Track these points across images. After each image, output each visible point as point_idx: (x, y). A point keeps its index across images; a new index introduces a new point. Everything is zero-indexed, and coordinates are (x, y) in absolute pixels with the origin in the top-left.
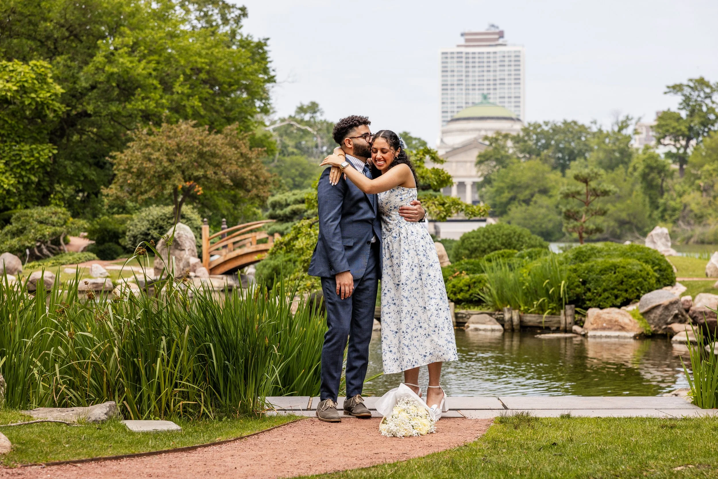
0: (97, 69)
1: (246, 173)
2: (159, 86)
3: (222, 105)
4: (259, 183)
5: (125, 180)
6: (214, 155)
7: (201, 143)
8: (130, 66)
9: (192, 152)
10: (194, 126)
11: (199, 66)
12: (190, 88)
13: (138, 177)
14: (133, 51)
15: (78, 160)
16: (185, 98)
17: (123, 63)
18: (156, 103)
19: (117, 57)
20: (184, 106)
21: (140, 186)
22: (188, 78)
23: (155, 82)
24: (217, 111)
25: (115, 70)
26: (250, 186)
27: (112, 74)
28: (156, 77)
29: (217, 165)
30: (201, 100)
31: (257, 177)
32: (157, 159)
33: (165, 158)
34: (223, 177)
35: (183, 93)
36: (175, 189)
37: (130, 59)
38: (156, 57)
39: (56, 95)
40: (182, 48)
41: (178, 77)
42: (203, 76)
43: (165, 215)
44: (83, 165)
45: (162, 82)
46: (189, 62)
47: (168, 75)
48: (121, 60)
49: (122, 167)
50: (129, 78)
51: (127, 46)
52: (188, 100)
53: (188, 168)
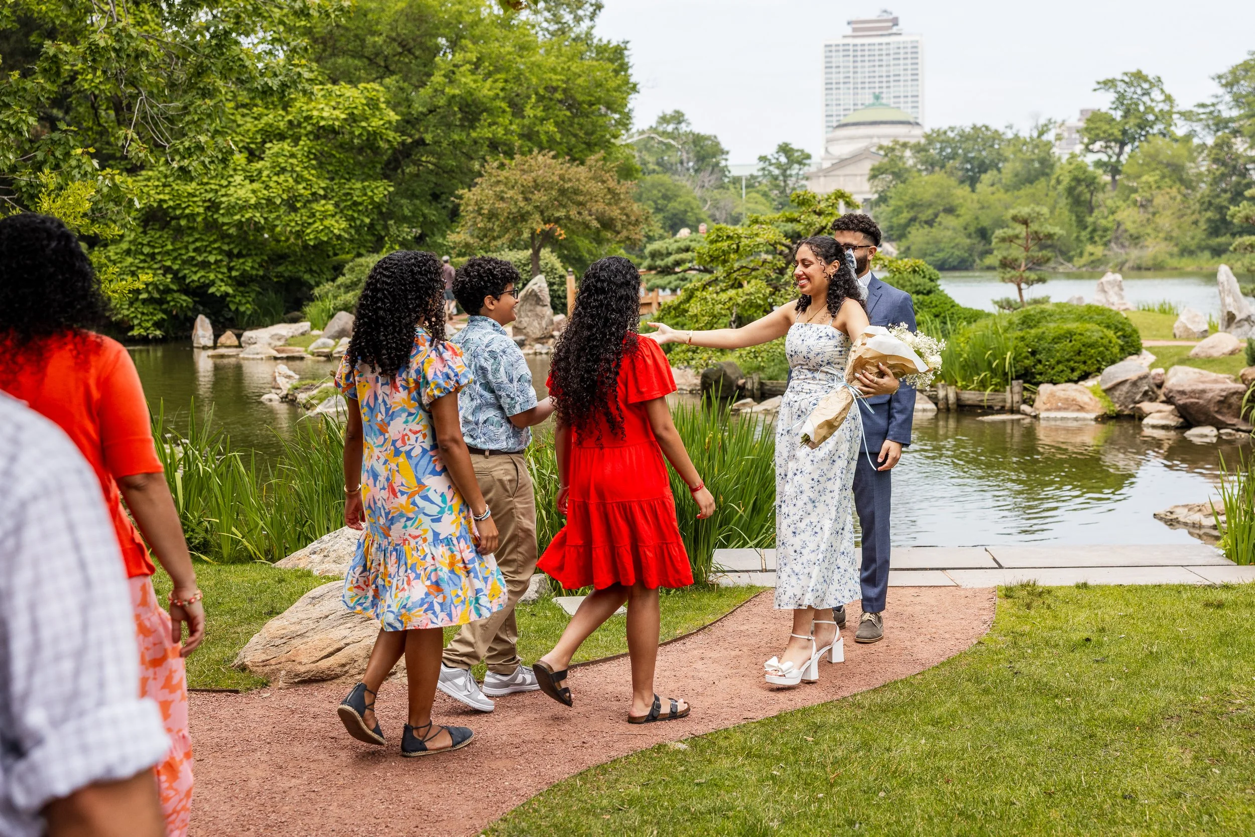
0: (436, 91)
1: (615, 213)
2: (508, 109)
3: (581, 129)
4: (630, 223)
5: (475, 224)
6: (576, 192)
7: (562, 178)
8: (474, 86)
9: (552, 188)
10: (554, 157)
11: (554, 84)
12: (544, 111)
13: (489, 219)
14: (477, 68)
15: (417, 197)
16: (538, 122)
17: (465, 84)
18: (506, 129)
19: (457, 76)
20: (538, 132)
21: (492, 230)
22: (541, 98)
23: (504, 105)
24: (575, 136)
25: (457, 92)
26: (619, 226)
27: (454, 96)
28: (504, 99)
29: (581, 204)
30: (557, 124)
31: (627, 215)
32: (511, 198)
33: (520, 197)
34: (589, 218)
35: (535, 116)
36: (533, 233)
37: (474, 77)
38: (502, 76)
39: (390, 122)
40: (533, 64)
41: (529, 97)
42: (559, 96)
43: (520, 261)
44: (422, 203)
45: (512, 104)
46: (541, 80)
47: (518, 95)
48: (463, 80)
49: (470, 208)
50: (473, 101)
51: (469, 62)
52: (542, 124)
53: (548, 208)
